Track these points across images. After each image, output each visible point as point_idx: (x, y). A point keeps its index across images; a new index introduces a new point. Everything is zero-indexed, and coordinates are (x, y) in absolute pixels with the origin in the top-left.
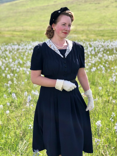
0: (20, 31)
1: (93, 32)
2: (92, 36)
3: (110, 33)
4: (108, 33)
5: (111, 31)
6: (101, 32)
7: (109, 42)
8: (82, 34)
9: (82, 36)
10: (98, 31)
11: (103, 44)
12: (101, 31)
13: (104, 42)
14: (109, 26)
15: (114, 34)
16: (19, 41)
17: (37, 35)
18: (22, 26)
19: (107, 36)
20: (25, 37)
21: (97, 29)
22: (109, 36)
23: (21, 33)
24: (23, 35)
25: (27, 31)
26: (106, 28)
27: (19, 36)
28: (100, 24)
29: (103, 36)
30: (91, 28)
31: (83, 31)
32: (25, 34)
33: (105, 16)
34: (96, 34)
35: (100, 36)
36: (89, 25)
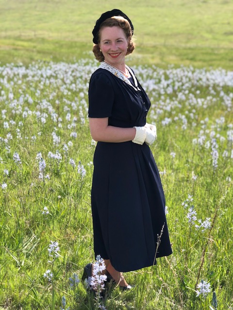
0: (30, 40)
1: (174, 51)
2: (172, 59)
3: (207, 54)
4: (203, 54)
5: (210, 51)
6: (189, 51)
7: (204, 73)
8: (152, 53)
9: (153, 58)
10: (185, 49)
11: (190, 74)
12: (190, 49)
13: (193, 72)
14: (207, 40)
15: (214, 57)
16: (27, 60)
17: (64, 50)
18: (35, 31)
19: (200, 60)
20: (39, 52)
21: (183, 45)
22: (204, 61)
23: (33, 44)
24: (35, 47)
25: (43, 40)
26: (201, 44)
27: (27, 50)
28: (189, 36)
29: (193, 59)
30: (171, 42)
31: (155, 47)
32: (40, 46)
33: (200, 21)
34: (180, 55)
35: (187, 59)
36: (167, 36)
